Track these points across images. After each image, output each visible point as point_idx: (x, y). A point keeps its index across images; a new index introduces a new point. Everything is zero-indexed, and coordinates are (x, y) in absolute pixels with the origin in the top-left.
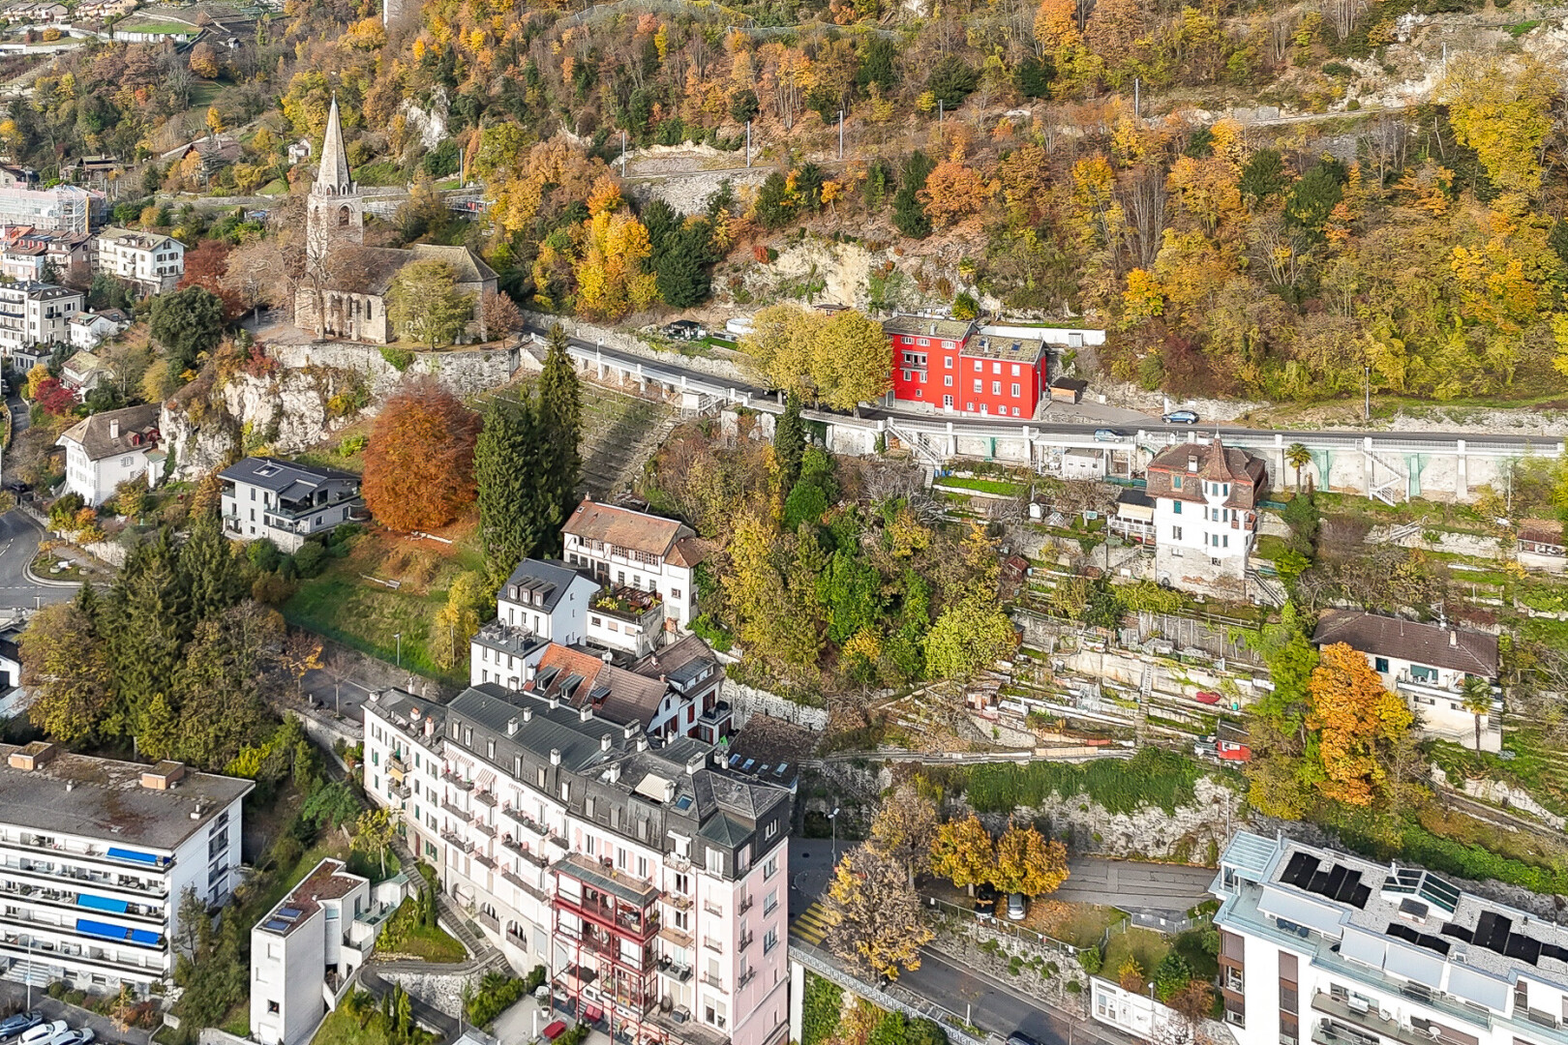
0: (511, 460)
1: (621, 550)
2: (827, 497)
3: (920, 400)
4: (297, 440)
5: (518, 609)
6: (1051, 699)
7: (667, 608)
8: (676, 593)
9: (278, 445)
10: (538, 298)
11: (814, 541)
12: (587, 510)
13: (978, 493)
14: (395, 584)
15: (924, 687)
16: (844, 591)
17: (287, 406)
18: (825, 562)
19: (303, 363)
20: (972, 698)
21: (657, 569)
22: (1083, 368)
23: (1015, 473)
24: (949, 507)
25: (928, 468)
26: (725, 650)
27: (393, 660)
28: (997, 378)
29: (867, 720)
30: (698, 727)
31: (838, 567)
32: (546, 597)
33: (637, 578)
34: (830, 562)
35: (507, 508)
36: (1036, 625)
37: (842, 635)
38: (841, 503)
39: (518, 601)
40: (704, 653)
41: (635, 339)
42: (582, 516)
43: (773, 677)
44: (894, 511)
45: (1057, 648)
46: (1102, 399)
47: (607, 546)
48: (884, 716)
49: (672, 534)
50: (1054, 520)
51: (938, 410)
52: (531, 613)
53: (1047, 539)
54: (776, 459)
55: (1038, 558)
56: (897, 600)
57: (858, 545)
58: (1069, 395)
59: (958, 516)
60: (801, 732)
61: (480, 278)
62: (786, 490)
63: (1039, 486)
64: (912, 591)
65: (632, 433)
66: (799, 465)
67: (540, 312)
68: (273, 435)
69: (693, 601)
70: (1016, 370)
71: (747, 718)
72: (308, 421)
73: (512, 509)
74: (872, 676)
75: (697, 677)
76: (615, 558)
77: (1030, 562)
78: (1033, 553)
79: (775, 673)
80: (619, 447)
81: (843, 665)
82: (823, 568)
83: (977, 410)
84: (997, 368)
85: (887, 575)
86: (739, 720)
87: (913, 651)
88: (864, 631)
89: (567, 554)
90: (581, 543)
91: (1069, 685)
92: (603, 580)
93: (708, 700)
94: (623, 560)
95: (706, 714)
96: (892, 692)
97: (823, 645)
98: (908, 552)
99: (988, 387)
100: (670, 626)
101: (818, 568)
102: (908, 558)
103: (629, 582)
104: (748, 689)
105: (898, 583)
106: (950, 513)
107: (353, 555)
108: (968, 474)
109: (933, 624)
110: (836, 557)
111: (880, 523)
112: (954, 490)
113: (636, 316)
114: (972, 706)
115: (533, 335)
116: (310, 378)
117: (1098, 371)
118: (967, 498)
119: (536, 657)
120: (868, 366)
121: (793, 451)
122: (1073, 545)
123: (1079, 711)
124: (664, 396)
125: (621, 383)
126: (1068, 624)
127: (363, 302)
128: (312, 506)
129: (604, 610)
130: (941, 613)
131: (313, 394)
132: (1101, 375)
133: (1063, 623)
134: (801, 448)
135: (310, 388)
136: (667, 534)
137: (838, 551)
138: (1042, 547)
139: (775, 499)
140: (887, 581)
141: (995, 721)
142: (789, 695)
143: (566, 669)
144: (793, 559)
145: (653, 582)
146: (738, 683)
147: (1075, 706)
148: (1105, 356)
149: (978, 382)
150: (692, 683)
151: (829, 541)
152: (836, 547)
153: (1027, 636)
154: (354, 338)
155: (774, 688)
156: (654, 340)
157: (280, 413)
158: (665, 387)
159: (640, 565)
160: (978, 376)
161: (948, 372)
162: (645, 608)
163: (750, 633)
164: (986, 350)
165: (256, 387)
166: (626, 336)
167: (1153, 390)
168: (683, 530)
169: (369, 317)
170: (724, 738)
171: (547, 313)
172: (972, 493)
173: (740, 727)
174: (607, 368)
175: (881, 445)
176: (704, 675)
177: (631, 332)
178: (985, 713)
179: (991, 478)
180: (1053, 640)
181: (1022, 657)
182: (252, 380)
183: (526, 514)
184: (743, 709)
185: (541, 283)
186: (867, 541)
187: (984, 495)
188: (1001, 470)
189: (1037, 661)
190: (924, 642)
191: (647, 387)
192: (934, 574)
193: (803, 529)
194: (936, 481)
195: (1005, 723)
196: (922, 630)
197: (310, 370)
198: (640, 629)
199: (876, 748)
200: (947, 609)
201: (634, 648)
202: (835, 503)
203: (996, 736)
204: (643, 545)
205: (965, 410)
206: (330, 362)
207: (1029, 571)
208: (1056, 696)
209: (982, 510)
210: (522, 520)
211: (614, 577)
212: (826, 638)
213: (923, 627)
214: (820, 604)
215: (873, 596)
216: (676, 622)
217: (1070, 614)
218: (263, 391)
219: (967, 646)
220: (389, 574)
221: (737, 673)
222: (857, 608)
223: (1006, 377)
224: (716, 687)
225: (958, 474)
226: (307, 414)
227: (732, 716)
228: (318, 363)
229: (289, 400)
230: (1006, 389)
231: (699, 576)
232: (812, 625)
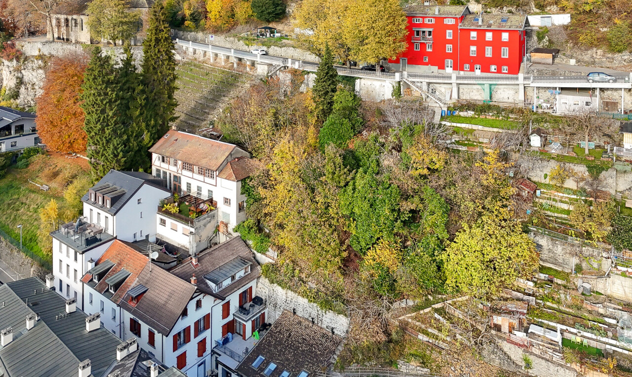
0: (106, 94)
1: (188, 166)
2: (353, 127)
3: (427, 64)
4: (29, 98)
5: (96, 210)
6: (586, 327)
7: (220, 214)
8: (227, 201)
9: (18, 101)
10: (187, 23)
11: (339, 160)
12: (171, 136)
13: (480, 127)
14: (45, 188)
15: (443, 300)
16: (366, 205)
17: (26, 79)
18: (349, 178)
19: (36, 53)
20: (498, 320)
21: (212, 181)
22: (555, 40)
23: (512, 112)
24: (455, 138)
25: (436, 110)
26: (263, 252)
27: (18, 244)
28: (489, 44)
29: (387, 333)
30: (233, 321)
31: (360, 183)
32: (114, 201)
33: (199, 189)
34: (353, 178)
35: (103, 130)
36: (554, 244)
37: (363, 244)
38: (364, 133)
39: (95, 203)
40: (244, 252)
41: (236, 39)
42: (166, 141)
43: (301, 279)
44: (412, 135)
45: (579, 269)
46: (573, 62)
47: (180, 163)
48: (404, 327)
49: (227, 154)
50: (555, 148)
51: (441, 71)
52: (103, 214)
53: (553, 164)
54: (314, 98)
55: (543, 181)
56: (415, 215)
57: (378, 165)
58: (548, 57)
59: (465, 145)
60: (323, 336)
61: (147, 6)
62: (320, 122)
63: (537, 121)
64: (431, 207)
65: (224, 91)
66: (331, 104)
67: (187, 31)
68: (16, 95)
69: (240, 208)
70: (505, 37)
71: (277, 315)
72: (37, 87)
73: (107, 132)
74: (392, 288)
75: (233, 278)
76: (185, 172)
77: (536, 186)
78: (537, 176)
79: (303, 276)
80: (213, 100)
81: (365, 274)
82: (347, 184)
83: (472, 69)
84: (489, 36)
85: (406, 192)
86: (272, 316)
87: (434, 267)
88: (385, 242)
89: (154, 168)
90: (163, 161)
91: (601, 311)
92: (176, 189)
93: (243, 297)
94: (189, 174)
95: (242, 309)
96: (411, 303)
97: (345, 254)
98: (426, 172)
99: (481, 51)
100: (222, 229)
101: (342, 184)
102: (424, 177)
103: (194, 192)
104: (279, 289)
105: (416, 199)
106: (457, 142)
107: (30, 167)
108: (471, 113)
109: (451, 240)
110: (358, 175)
111: (398, 148)
112: (459, 125)
113: (239, 28)
114: (498, 328)
115: (177, 39)
116: (40, 62)
117: (567, 42)
118: (471, 131)
119: (97, 252)
120: (388, 28)
121: (326, 93)
122: (581, 170)
123: (622, 344)
124: (248, 69)
125: (223, 64)
126: (591, 246)
127: (79, 21)
128: (10, 134)
129: (168, 213)
130: (459, 229)
131: (41, 71)
132: (570, 45)
133: (587, 245)
134: (334, 91)
135: (40, 68)
136: (223, 154)
137: (361, 170)
138: (547, 171)
139: (312, 129)
140: (406, 197)
141: (526, 347)
142: (314, 297)
143: (119, 264)
144: (321, 175)
145: (210, 192)
146: (272, 282)
147: (615, 338)
148: (572, 32)
149: (473, 48)
150: (227, 282)
151: (352, 161)
152: (358, 167)
153: (545, 254)
154: (73, 42)
155: (302, 289)
156: (247, 39)
157: (21, 82)
158: (248, 63)
159: (201, 178)
160: (473, 43)
161: (449, 42)
162: (201, 212)
163: (285, 238)
164: (480, 23)
165: (8, 67)
166: (232, 39)
167: (619, 51)
168: (237, 152)
169: (82, 30)
170: (256, 333)
171: (191, 31)
172: (474, 127)
173: (272, 321)
174: (216, 55)
175: (397, 92)
176: (241, 274)
177: (235, 36)
178: (513, 338)
179: (490, 116)
180: (574, 261)
181: (542, 276)
182: (6, 63)
183: (121, 136)
184: (275, 306)
185: (187, 13)
186: (386, 163)
187: (486, 129)
188: (499, 110)
189: (559, 282)
190: (444, 257)
191: (238, 65)
192: (451, 192)
193: (330, 149)
194: (442, 118)
195: (537, 352)
196: (441, 246)
197: (41, 57)
198: (193, 230)
199: (396, 364)
200: (465, 226)
201: (188, 245)
202: (360, 132)
203: (528, 365)
204: (204, 163)
205: (462, 69)
206: (54, 53)
207: (538, 192)
208: (590, 324)
209: (485, 141)
210: (115, 142)
211: (184, 187)
212: (349, 246)
213: (442, 242)
214: (343, 216)
215: (393, 210)
216: (226, 225)
217: (594, 236)
218: (11, 69)
219: (490, 265)
220: (44, 180)
221: (272, 271)
222: (378, 221)
223: (497, 44)
224: (253, 284)
225: (462, 114)
226: (37, 83)
227: (266, 311)
228: (46, 53)
229: (28, 75)
230: (497, 52)
231: (246, 190)
232: (335, 234)
